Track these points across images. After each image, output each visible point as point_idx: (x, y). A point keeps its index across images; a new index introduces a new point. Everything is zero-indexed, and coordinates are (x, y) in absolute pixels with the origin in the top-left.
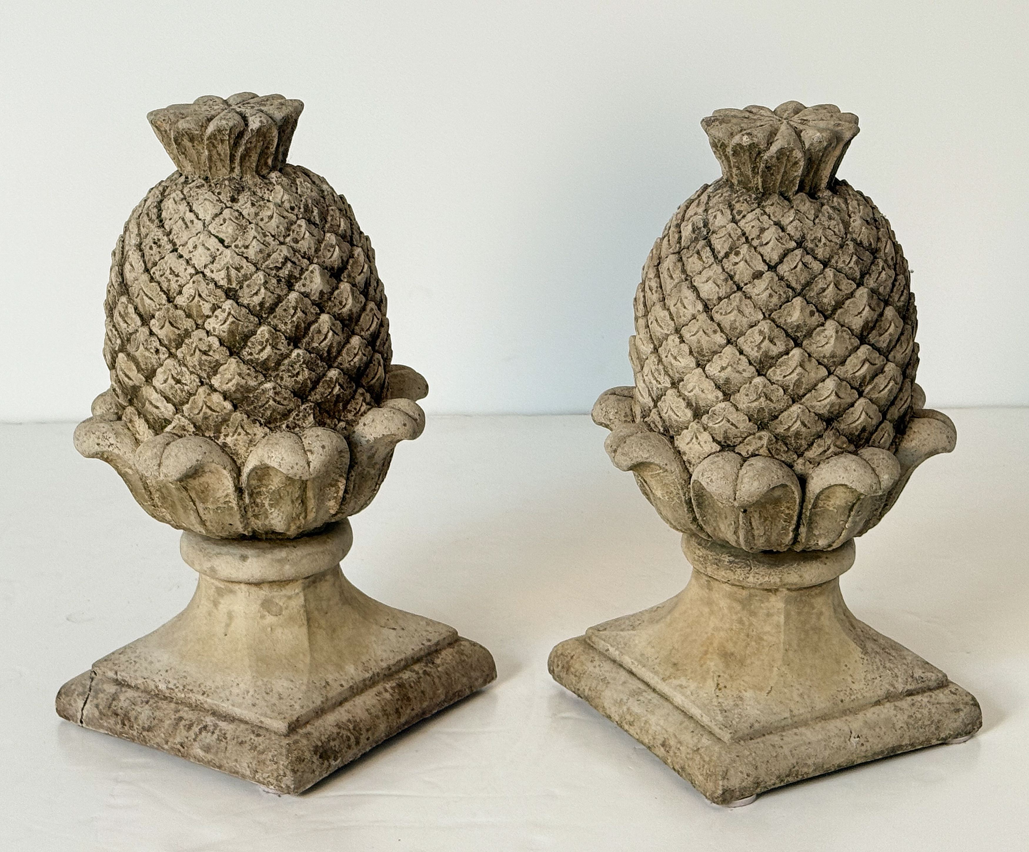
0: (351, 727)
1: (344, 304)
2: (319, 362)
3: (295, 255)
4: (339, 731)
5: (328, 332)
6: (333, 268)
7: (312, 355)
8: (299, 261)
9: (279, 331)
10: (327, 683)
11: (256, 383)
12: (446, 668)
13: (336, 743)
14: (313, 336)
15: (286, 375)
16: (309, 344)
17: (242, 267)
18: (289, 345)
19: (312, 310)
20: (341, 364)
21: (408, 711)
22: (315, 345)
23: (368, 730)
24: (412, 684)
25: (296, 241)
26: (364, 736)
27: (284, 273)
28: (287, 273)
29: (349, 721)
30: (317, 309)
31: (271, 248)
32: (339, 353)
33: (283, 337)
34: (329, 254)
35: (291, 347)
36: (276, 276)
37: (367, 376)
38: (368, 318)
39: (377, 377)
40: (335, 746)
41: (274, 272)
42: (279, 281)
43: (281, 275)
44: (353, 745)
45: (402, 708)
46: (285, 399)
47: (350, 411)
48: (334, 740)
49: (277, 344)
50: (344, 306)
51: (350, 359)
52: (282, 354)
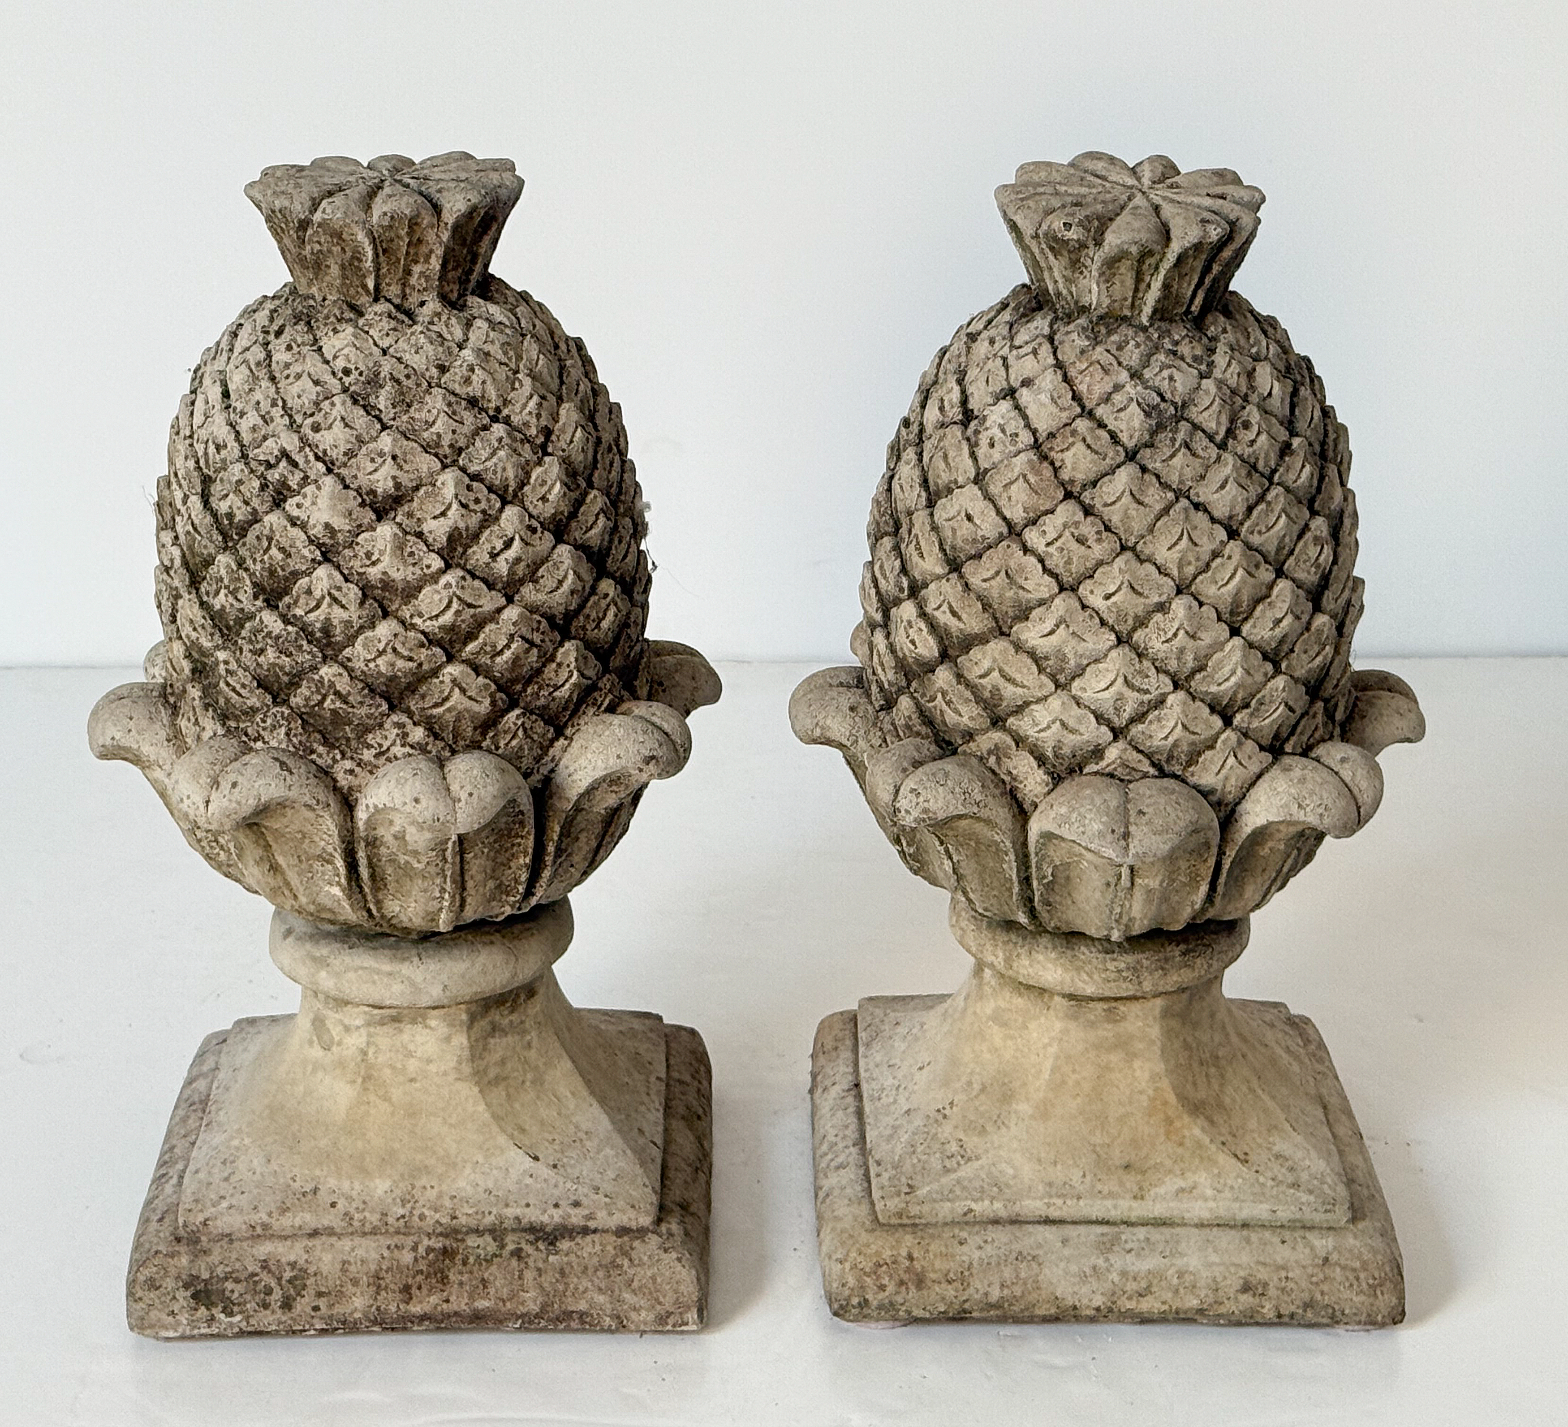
0: (288, 1275)
1: (374, 558)
2: (305, 643)
3: (301, 449)
4: (258, 1270)
5: (323, 597)
6: (372, 492)
7: (290, 628)
8: (307, 462)
9: (246, 570)
10: (315, 1191)
11: (210, 644)
12: (569, 1263)
13: (239, 1288)
14: (298, 596)
15: (246, 647)
16: (289, 606)
17: (225, 446)
18: (256, 597)
19: (305, 552)
20: (349, 660)
21: (434, 1299)
22: (299, 612)
23: (320, 1295)
24: (471, 1260)
25: (316, 428)
26: (306, 1299)
27: (274, 476)
28: (277, 476)
29: (293, 1265)
30: (318, 553)
31: (272, 426)
32: (351, 640)
33: (248, 582)
34: (370, 467)
35: (259, 603)
36: (262, 476)
37: (423, 697)
38: (437, 597)
39: (448, 705)
40: (232, 1291)
41: (262, 468)
42: (264, 487)
43: (269, 477)
44: (276, 1306)
45: (419, 1288)
46: (244, 686)
47: (369, 747)
48: (237, 1281)
49: (236, 590)
50: (374, 564)
51: (369, 657)
52: (242, 610)
